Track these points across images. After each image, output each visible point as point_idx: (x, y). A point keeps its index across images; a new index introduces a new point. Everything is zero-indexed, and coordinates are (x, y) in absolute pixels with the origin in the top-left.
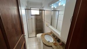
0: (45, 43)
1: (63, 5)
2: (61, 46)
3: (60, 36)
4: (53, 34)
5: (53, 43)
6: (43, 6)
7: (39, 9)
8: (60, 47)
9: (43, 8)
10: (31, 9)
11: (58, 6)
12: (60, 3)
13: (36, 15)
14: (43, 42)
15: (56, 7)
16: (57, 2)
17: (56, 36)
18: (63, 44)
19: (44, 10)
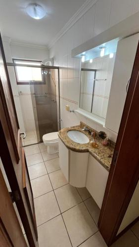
0: (71, 146)
1: (109, 55)
2: (106, 148)
3: (104, 126)
4: (87, 128)
5: (88, 144)
6: (51, 57)
7: (39, 64)
8: (104, 149)
9: (53, 60)
10: (17, 62)
11: (97, 58)
12: (103, 49)
13: (35, 83)
14: (68, 145)
15: (91, 61)
16: (97, 48)
17: (94, 131)
18: (109, 144)
19: (58, 68)
